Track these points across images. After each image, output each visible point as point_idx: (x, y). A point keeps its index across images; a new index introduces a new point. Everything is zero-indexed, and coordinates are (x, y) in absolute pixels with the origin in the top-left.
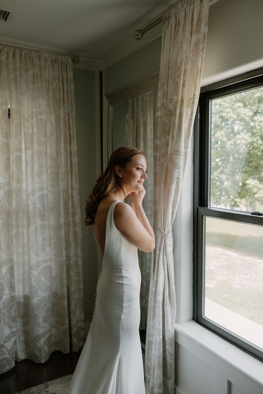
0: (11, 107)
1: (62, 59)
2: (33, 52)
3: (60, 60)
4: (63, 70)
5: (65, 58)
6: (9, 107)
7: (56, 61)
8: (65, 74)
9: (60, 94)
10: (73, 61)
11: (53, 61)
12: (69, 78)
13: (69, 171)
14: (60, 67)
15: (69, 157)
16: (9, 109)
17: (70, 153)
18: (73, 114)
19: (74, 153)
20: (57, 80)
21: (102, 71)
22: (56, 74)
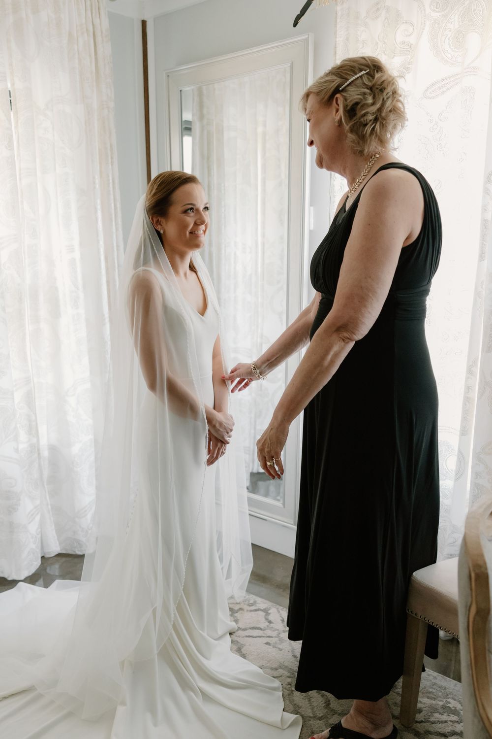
6: (9, 85)
8: (97, 22)
9: (91, 63)
12: (104, 31)
13: (113, 216)
14: (89, 7)
15: (111, 189)
16: (10, 91)
17: (113, 182)
18: (112, 105)
19: (117, 181)
20: (86, 34)
21: (145, 19)
22: (84, 21)
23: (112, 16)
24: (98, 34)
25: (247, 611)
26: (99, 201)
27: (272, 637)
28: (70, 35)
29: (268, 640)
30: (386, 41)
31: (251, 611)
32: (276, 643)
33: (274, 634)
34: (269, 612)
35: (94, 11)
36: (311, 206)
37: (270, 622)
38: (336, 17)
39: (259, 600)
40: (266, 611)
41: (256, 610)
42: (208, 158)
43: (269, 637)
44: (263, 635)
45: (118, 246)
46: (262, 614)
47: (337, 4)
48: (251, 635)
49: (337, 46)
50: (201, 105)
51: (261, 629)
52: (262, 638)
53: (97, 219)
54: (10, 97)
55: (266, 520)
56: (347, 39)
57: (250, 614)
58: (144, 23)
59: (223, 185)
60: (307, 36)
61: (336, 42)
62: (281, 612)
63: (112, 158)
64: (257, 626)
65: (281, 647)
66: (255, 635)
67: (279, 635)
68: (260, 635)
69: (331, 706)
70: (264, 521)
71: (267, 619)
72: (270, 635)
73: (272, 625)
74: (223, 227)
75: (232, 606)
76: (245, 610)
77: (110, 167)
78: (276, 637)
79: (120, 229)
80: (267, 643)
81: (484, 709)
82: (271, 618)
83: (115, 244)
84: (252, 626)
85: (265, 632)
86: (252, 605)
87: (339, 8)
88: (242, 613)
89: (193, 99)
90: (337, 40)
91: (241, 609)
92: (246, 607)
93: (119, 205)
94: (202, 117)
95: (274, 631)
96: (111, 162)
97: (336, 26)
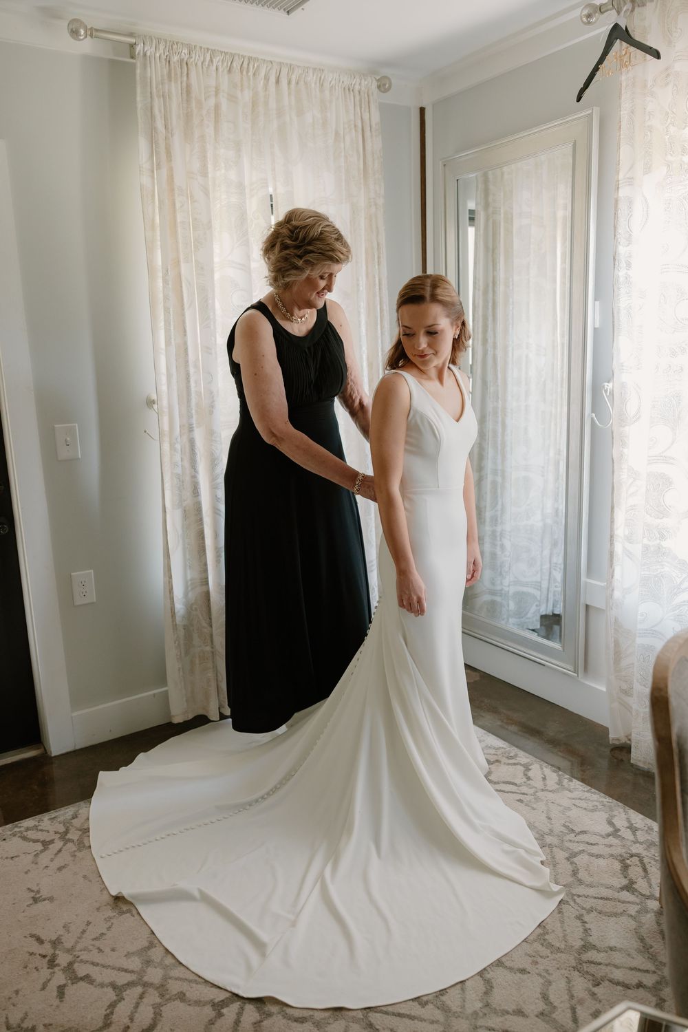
0: (275, 190)
1: (360, 84)
2: (311, 72)
3: (357, 87)
4: (363, 109)
5: (366, 83)
6: (271, 190)
7: (350, 89)
8: (366, 116)
9: (358, 160)
10: (379, 87)
11: (344, 88)
12: (374, 126)
13: (379, 319)
14: (358, 103)
15: (377, 290)
16: (271, 196)
17: (380, 284)
18: (381, 201)
19: (384, 282)
20: (354, 131)
21: (424, 106)
22: (352, 117)
23: (383, 108)
24: (367, 129)
25: (505, 763)
27: (527, 795)
28: (337, 133)
29: (522, 797)
30: (674, 110)
31: (509, 764)
32: (530, 801)
33: (531, 791)
34: (530, 767)
35: (363, 106)
36: (595, 300)
37: (529, 778)
38: (621, 89)
39: (521, 753)
40: (527, 768)
41: (515, 764)
42: (493, 250)
43: (524, 794)
44: (517, 791)
46: (522, 769)
47: (621, 73)
48: (502, 789)
50: (486, 192)
51: (516, 785)
52: (515, 794)
53: (360, 322)
54: (272, 201)
55: (544, 665)
56: (632, 112)
57: (507, 767)
58: (422, 111)
59: (511, 279)
60: (590, 112)
61: (621, 115)
62: (545, 769)
63: (379, 258)
64: (513, 781)
65: (535, 806)
66: (506, 790)
67: (537, 794)
68: (514, 791)
69: (580, 876)
70: (542, 666)
71: (526, 775)
72: (526, 792)
73: (530, 782)
74: (511, 326)
75: (488, 757)
76: (503, 763)
77: (377, 267)
78: (531, 795)
80: (520, 801)
81: (670, 852)
82: (530, 774)
84: (506, 780)
85: (520, 788)
86: (512, 758)
87: (623, 78)
88: (498, 766)
89: (477, 186)
90: (622, 113)
91: (497, 761)
92: (504, 760)
94: (487, 206)
95: (530, 788)
96: (378, 262)
97: (620, 98)
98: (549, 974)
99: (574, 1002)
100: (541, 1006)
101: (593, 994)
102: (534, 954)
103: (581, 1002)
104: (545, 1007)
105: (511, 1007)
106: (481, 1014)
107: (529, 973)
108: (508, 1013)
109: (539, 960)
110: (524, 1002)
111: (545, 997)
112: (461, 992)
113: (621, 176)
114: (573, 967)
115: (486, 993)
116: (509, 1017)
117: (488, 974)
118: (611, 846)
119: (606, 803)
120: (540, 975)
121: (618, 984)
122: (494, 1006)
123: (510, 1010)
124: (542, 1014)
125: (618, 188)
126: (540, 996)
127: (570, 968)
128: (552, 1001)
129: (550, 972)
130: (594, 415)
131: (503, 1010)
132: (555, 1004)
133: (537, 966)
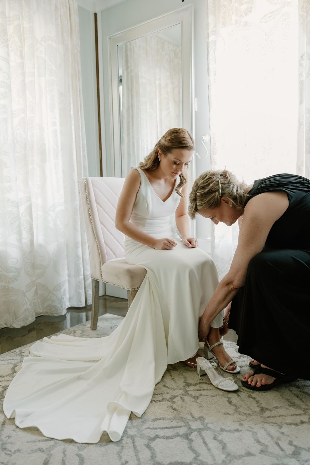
13: (80, 109)
15: (78, 94)
17: (79, 90)
18: (79, 48)
20: (65, 8)
21: (97, 13)
26: (71, 99)
36: (195, 97)
45: (82, 127)
49: (209, 4)
53: (70, 109)
58: (96, 15)
60: (190, 5)
61: (208, 2)
63: (79, 77)
77: (78, 82)
79: (83, 118)
83: (80, 127)
93: (82, 104)
96: (79, 79)
98: (252, 428)
99: (275, 440)
100: (259, 447)
101: (283, 433)
102: (238, 420)
103: (279, 439)
104: (262, 447)
105: (243, 452)
106: (228, 462)
107: (241, 431)
108: (243, 456)
109: (243, 422)
110: (248, 447)
111: (258, 442)
112: (208, 452)
113: (210, 31)
114: (263, 422)
115: (223, 448)
116: (244, 458)
117: (219, 437)
118: (244, 361)
119: (230, 344)
120: (248, 430)
121: (291, 424)
122: (233, 454)
123: (243, 454)
124: (262, 452)
125: (208, 37)
126: (255, 442)
127: (262, 423)
128: (263, 442)
129: (252, 427)
130: (197, 153)
131: (240, 455)
132: (266, 444)
133: (243, 426)
